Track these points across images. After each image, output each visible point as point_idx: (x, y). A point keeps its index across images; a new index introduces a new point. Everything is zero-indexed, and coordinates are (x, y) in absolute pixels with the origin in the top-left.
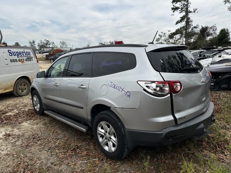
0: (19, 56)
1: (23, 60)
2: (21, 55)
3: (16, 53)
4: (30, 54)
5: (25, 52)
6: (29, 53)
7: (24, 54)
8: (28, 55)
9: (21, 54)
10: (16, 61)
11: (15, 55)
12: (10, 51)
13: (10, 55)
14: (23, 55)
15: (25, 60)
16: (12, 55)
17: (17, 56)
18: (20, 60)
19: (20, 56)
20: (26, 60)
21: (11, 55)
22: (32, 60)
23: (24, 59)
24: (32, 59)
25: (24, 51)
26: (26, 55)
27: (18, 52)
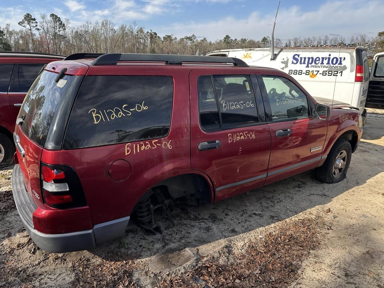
0: (310, 65)
1: (315, 73)
2: (315, 63)
3: (307, 60)
4: (341, 62)
5: (329, 58)
6: (339, 61)
7: (325, 62)
8: (336, 64)
9: (317, 62)
10: (300, 73)
11: (302, 62)
12: (296, 57)
13: (293, 63)
14: (322, 63)
15: (321, 72)
16: (297, 63)
17: (306, 65)
18: (307, 73)
19: (313, 64)
20: (324, 73)
21: (295, 62)
22: (339, 75)
23: (318, 71)
24: (342, 72)
25: (328, 56)
26: (328, 63)
27: (312, 58)
